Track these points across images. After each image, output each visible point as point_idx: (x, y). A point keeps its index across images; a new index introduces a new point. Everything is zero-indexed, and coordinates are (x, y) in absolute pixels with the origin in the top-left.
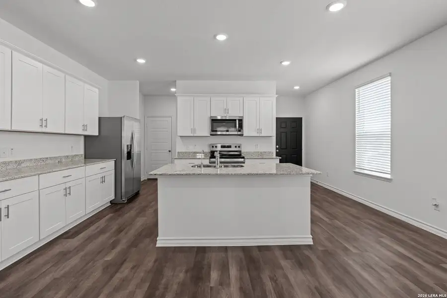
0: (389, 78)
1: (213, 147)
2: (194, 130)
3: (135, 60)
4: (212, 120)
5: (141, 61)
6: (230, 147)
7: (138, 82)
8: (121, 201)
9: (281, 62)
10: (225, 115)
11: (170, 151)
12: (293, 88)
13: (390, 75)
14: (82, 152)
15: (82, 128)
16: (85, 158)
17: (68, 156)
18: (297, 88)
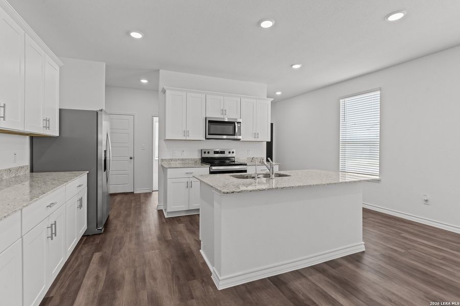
0: (379, 92)
1: (205, 153)
2: (186, 133)
3: (128, 33)
4: (210, 122)
5: (136, 35)
6: (223, 152)
7: (104, 64)
8: (96, 231)
9: (292, 66)
10: (222, 117)
11: (131, 158)
12: (275, 93)
13: (380, 90)
14: (27, 162)
15: (42, 124)
16: (32, 171)
17: (10, 170)
18: (279, 93)
